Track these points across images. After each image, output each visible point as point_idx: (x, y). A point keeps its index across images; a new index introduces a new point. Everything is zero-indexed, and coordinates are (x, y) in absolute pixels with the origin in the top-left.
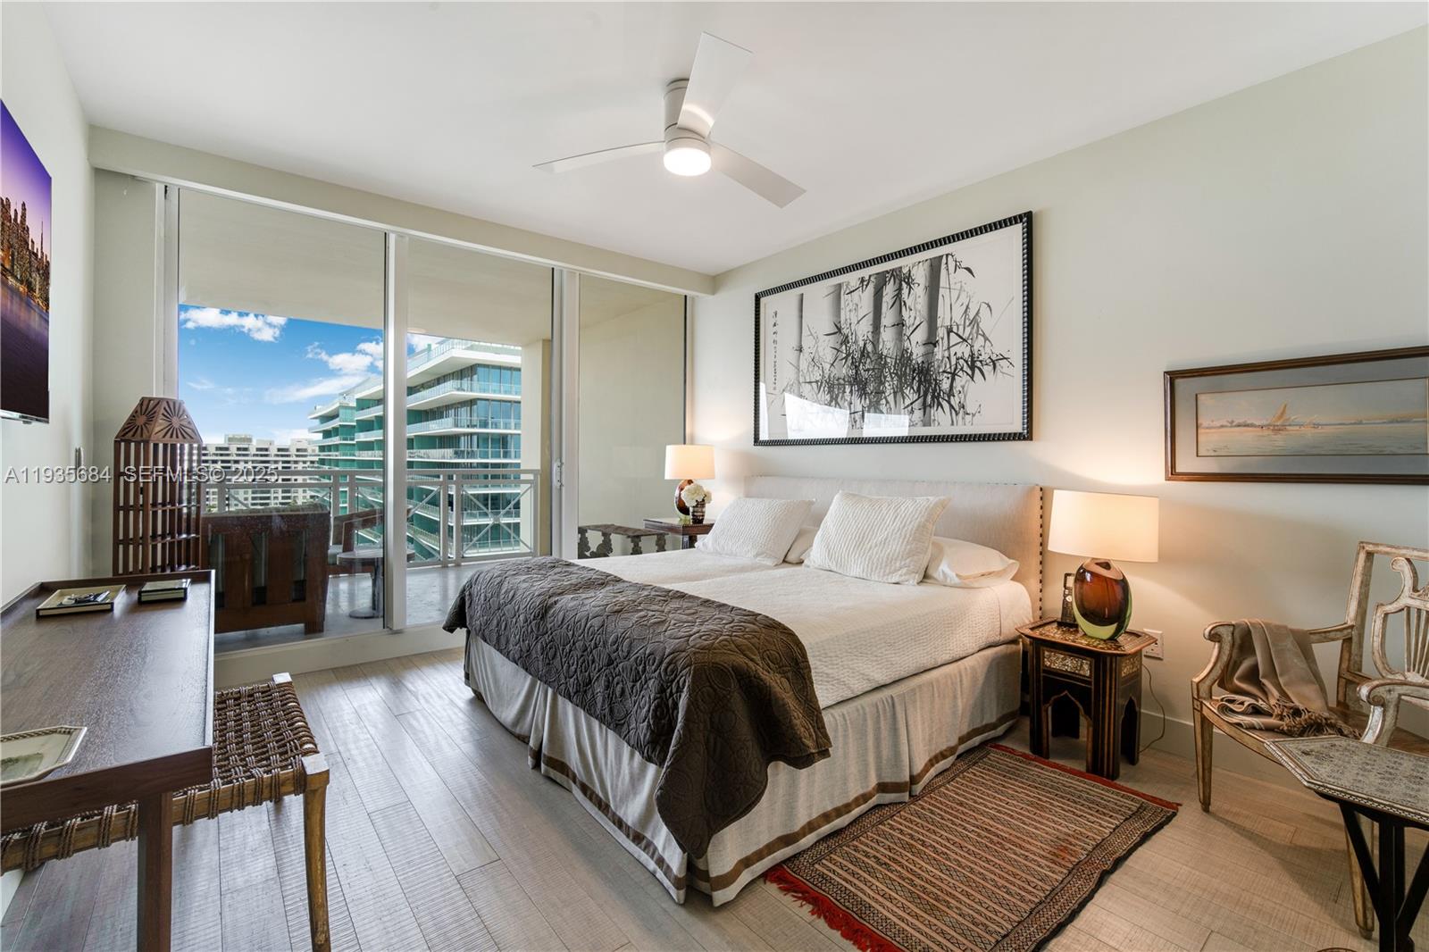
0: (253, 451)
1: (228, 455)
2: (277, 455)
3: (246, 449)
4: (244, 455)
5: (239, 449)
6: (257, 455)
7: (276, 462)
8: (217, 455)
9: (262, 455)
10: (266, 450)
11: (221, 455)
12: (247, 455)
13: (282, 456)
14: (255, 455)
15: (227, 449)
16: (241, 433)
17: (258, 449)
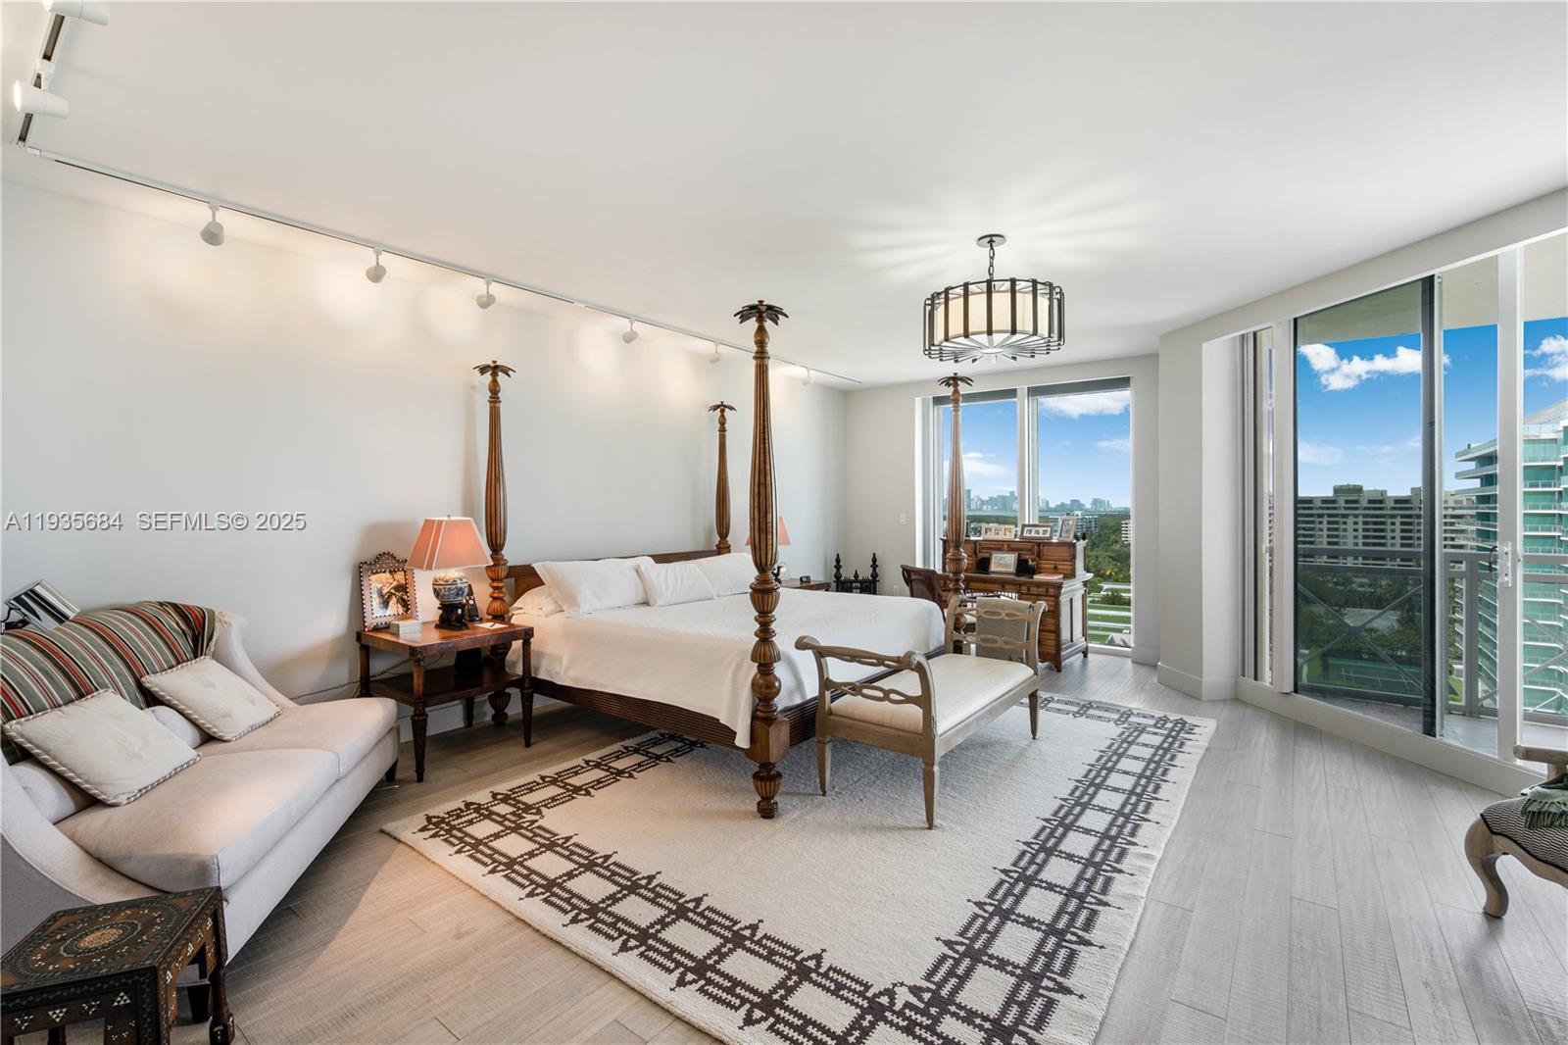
0: (1365, 504)
1: (1335, 508)
2: (1394, 508)
3: (1356, 502)
4: (1353, 509)
5: (1347, 502)
6: (1369, 509)
7: (1393, 516)
8: (1322, 508)
9: (1375, 509)
10: (1380, 502)
11: (1328, 508)
12: (1357, 508)
13: (1401, 509)
14: (1366, 508)
15: (1334, 502)
16: (1352, 482)
17: (1370, 502)
